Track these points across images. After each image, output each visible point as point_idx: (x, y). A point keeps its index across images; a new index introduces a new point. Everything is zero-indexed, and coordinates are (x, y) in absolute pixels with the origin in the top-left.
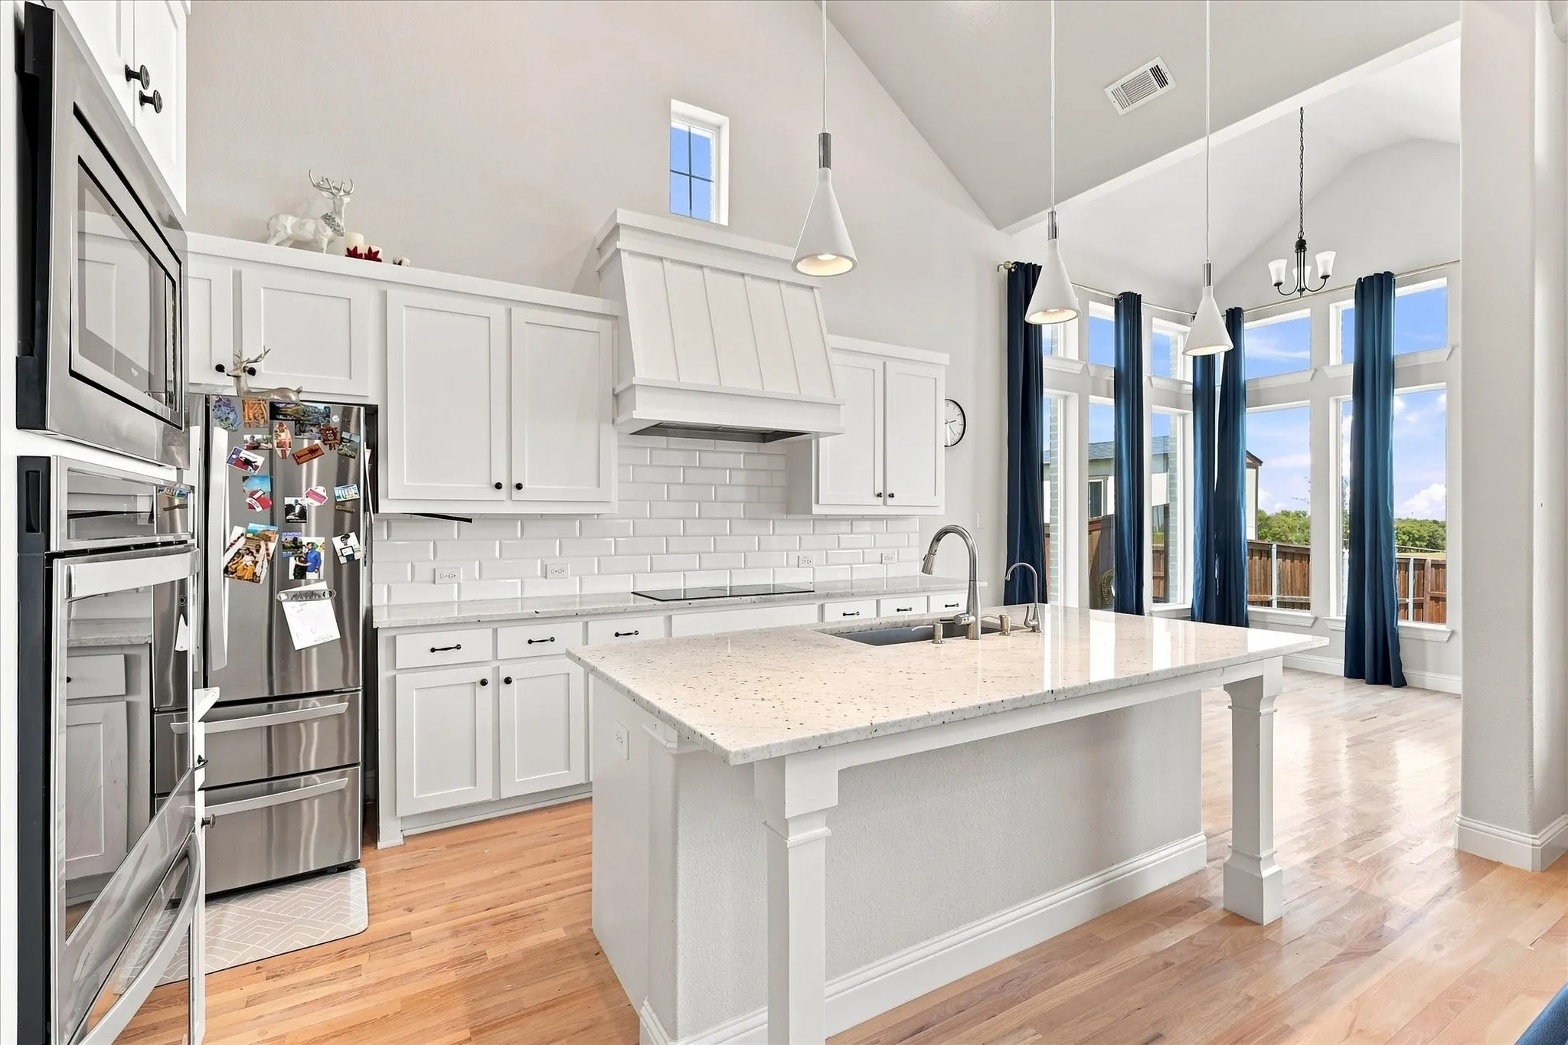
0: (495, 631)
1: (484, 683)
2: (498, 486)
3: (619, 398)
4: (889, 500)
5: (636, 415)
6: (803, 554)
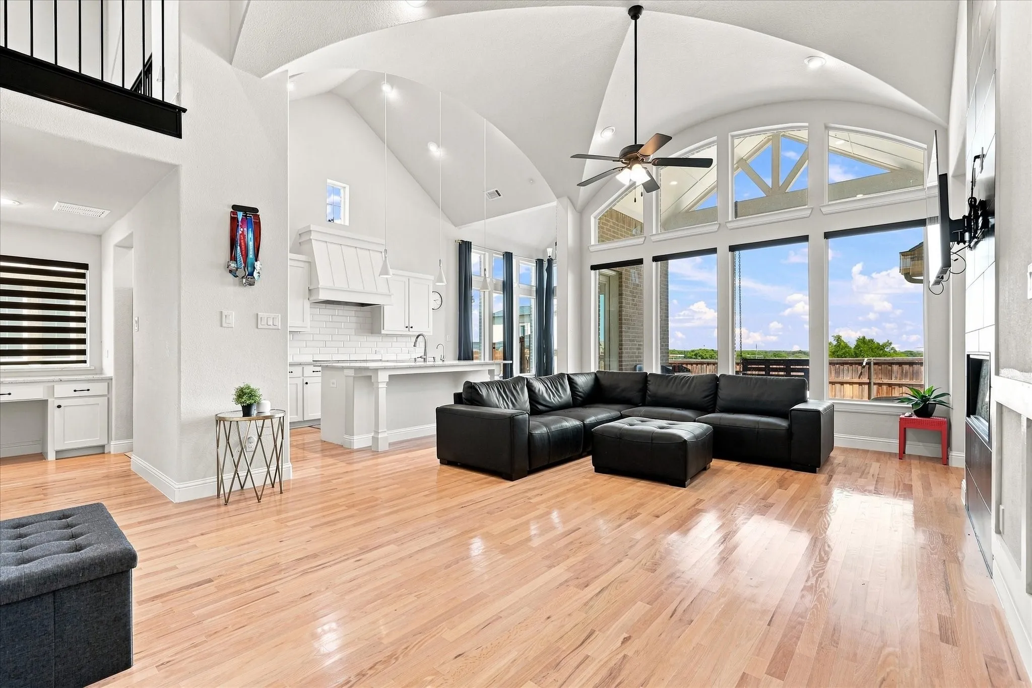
3: (311, 291)
4: (411, 329)
5: (318, 296)
6: (377, 349)
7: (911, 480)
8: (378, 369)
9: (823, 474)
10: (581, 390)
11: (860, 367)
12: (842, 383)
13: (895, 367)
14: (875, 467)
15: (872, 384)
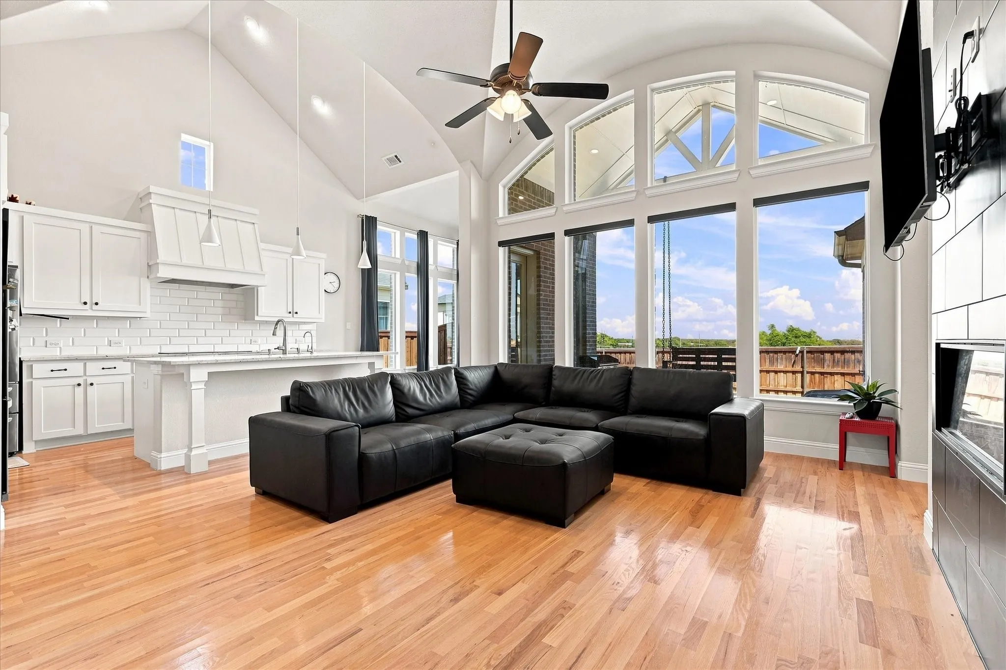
0: (85, 365)
1: (79, 385)
2: (85, 303)
3: (151, 267)
4: (295, 315)
5: (159, 275)
6: (253, 339)
7: (856, 504)
8: (189, 365)
9: (750, 497)
10: (471, 387)
11: (793, 356)
12: (776, 372)
13: (827, 356)
14: (812, 483)
15: (805, 372)
